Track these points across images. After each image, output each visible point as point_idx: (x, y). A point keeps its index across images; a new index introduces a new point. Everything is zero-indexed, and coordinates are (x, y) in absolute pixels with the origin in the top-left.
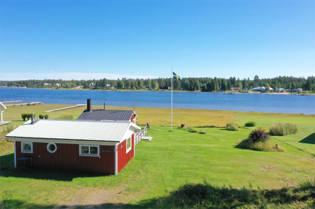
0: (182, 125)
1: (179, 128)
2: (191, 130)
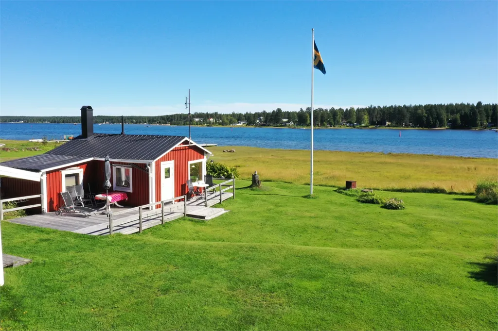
0: (347, 182)
1: (339, 190)
2: (366, 195)
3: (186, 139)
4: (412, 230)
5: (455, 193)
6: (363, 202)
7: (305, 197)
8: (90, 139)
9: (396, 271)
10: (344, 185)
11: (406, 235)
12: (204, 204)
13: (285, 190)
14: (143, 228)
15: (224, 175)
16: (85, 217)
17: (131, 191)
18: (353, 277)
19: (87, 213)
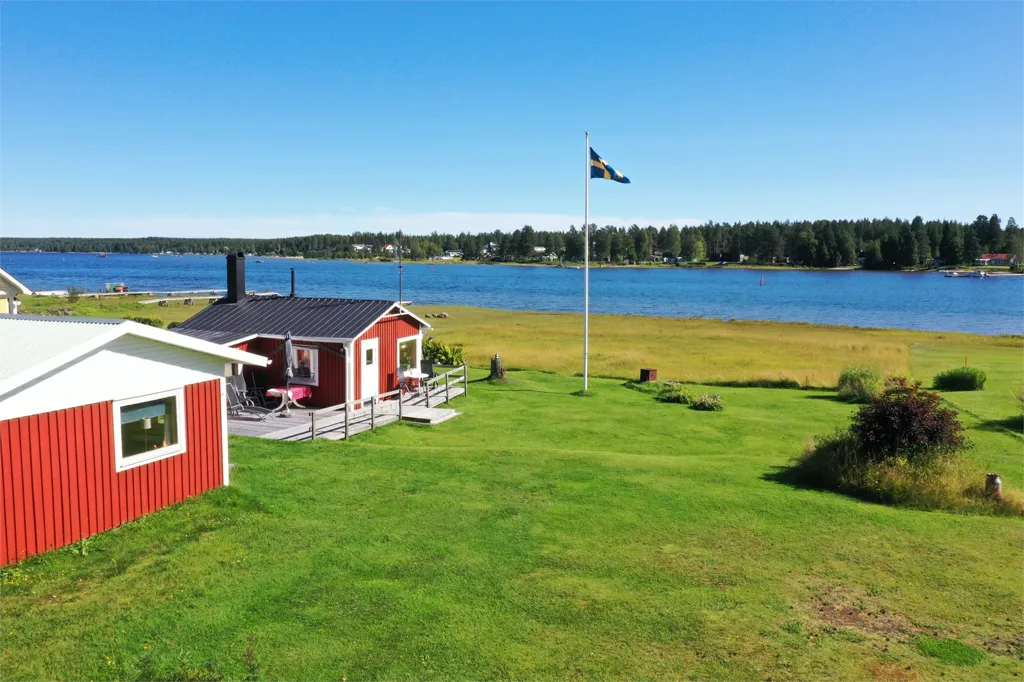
0: (643, 371)
1: (630, 384)
2: (669, 391)
3: (396, 305)
4: (720, 435)
5: (813, 388)
6: (663, 401)
7: (575, 394)
8: (241, 303)
9: (679, 473)
10: (637, 375)
11: (709, 441)
12: (424, 403)
13: (544, 384)
14: (350, 433)
15: (441, 360)
16: (258, 420)
17: (316, 384)
18: (626, 479)
19: (262, 415)
